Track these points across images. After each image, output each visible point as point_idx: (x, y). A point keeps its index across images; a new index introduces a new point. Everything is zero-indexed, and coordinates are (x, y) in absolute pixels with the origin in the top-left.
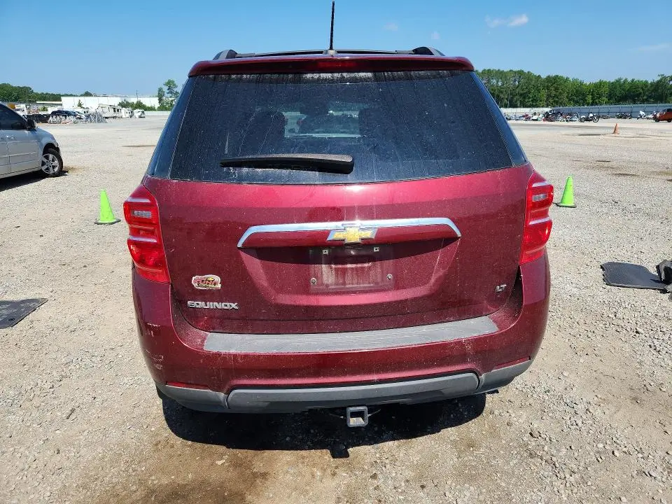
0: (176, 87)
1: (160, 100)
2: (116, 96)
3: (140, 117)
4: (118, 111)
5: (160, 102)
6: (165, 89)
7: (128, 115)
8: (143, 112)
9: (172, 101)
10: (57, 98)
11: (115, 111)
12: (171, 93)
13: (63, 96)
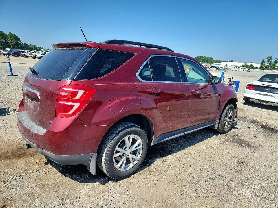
0: (272, 59)
1: (261, 65)
2: (243, 62)
3: (247, 71)
4: (238, 68)
5: (261, 66)
6: (266, 60)
7: (242, 70)
8: (249, 69)
9: (267, 65)
10: (220, 62)
11: (237, 68)
12: (268, 62)
13: (222, 61)
